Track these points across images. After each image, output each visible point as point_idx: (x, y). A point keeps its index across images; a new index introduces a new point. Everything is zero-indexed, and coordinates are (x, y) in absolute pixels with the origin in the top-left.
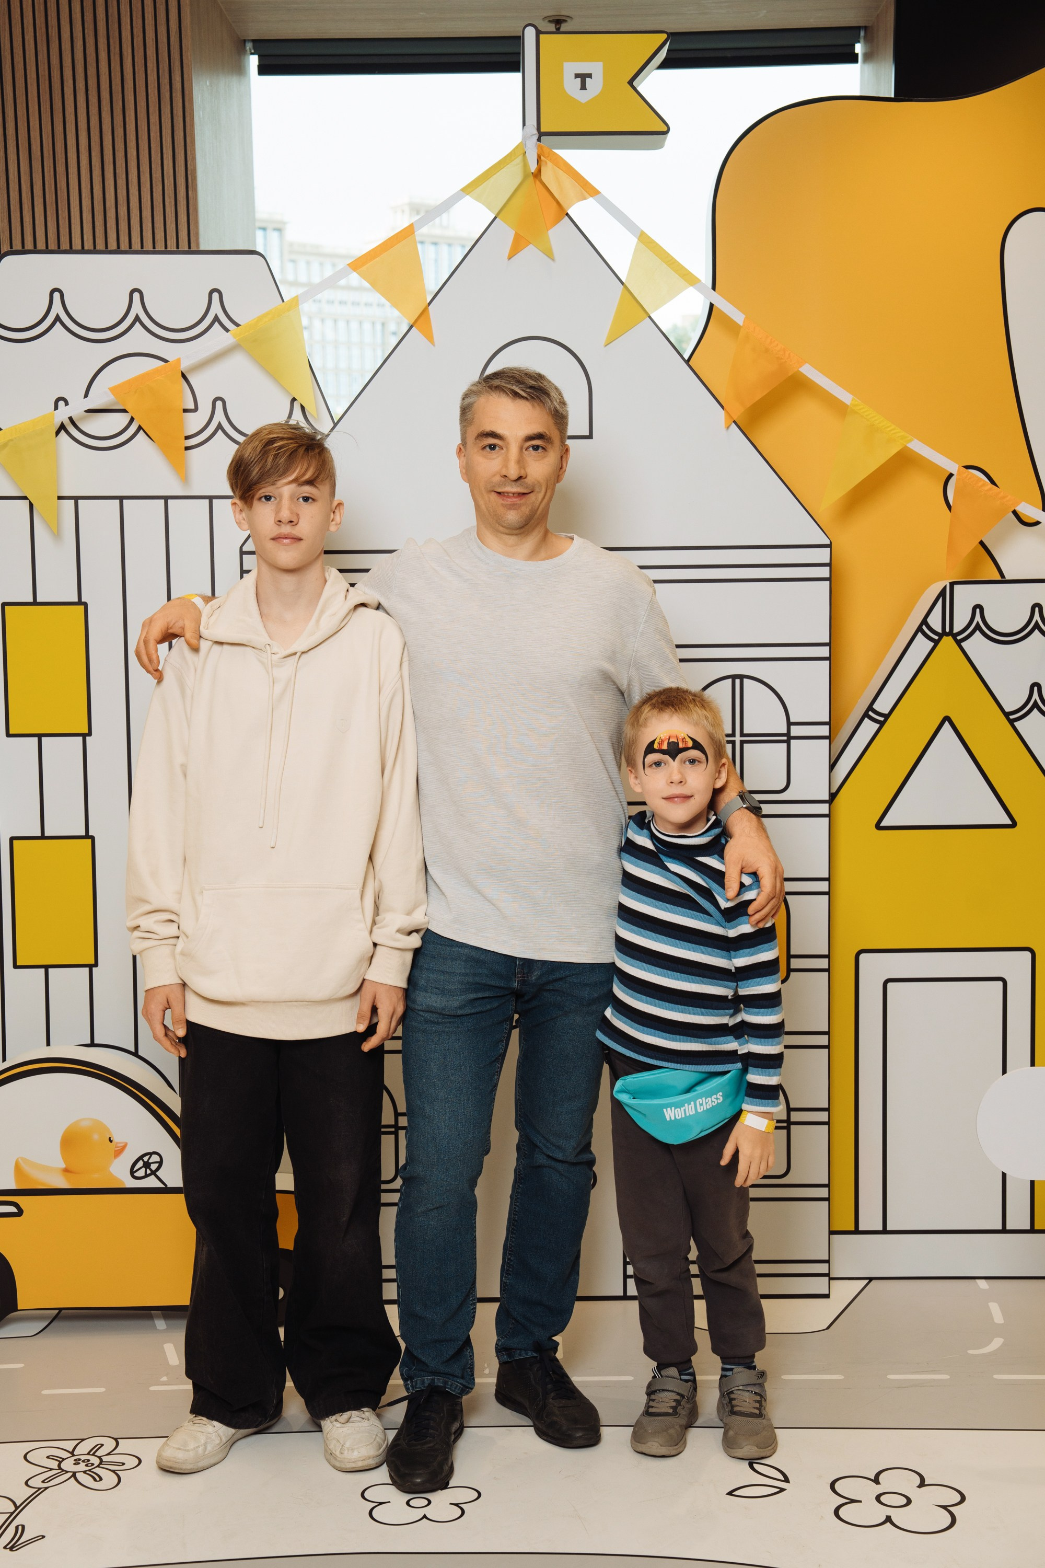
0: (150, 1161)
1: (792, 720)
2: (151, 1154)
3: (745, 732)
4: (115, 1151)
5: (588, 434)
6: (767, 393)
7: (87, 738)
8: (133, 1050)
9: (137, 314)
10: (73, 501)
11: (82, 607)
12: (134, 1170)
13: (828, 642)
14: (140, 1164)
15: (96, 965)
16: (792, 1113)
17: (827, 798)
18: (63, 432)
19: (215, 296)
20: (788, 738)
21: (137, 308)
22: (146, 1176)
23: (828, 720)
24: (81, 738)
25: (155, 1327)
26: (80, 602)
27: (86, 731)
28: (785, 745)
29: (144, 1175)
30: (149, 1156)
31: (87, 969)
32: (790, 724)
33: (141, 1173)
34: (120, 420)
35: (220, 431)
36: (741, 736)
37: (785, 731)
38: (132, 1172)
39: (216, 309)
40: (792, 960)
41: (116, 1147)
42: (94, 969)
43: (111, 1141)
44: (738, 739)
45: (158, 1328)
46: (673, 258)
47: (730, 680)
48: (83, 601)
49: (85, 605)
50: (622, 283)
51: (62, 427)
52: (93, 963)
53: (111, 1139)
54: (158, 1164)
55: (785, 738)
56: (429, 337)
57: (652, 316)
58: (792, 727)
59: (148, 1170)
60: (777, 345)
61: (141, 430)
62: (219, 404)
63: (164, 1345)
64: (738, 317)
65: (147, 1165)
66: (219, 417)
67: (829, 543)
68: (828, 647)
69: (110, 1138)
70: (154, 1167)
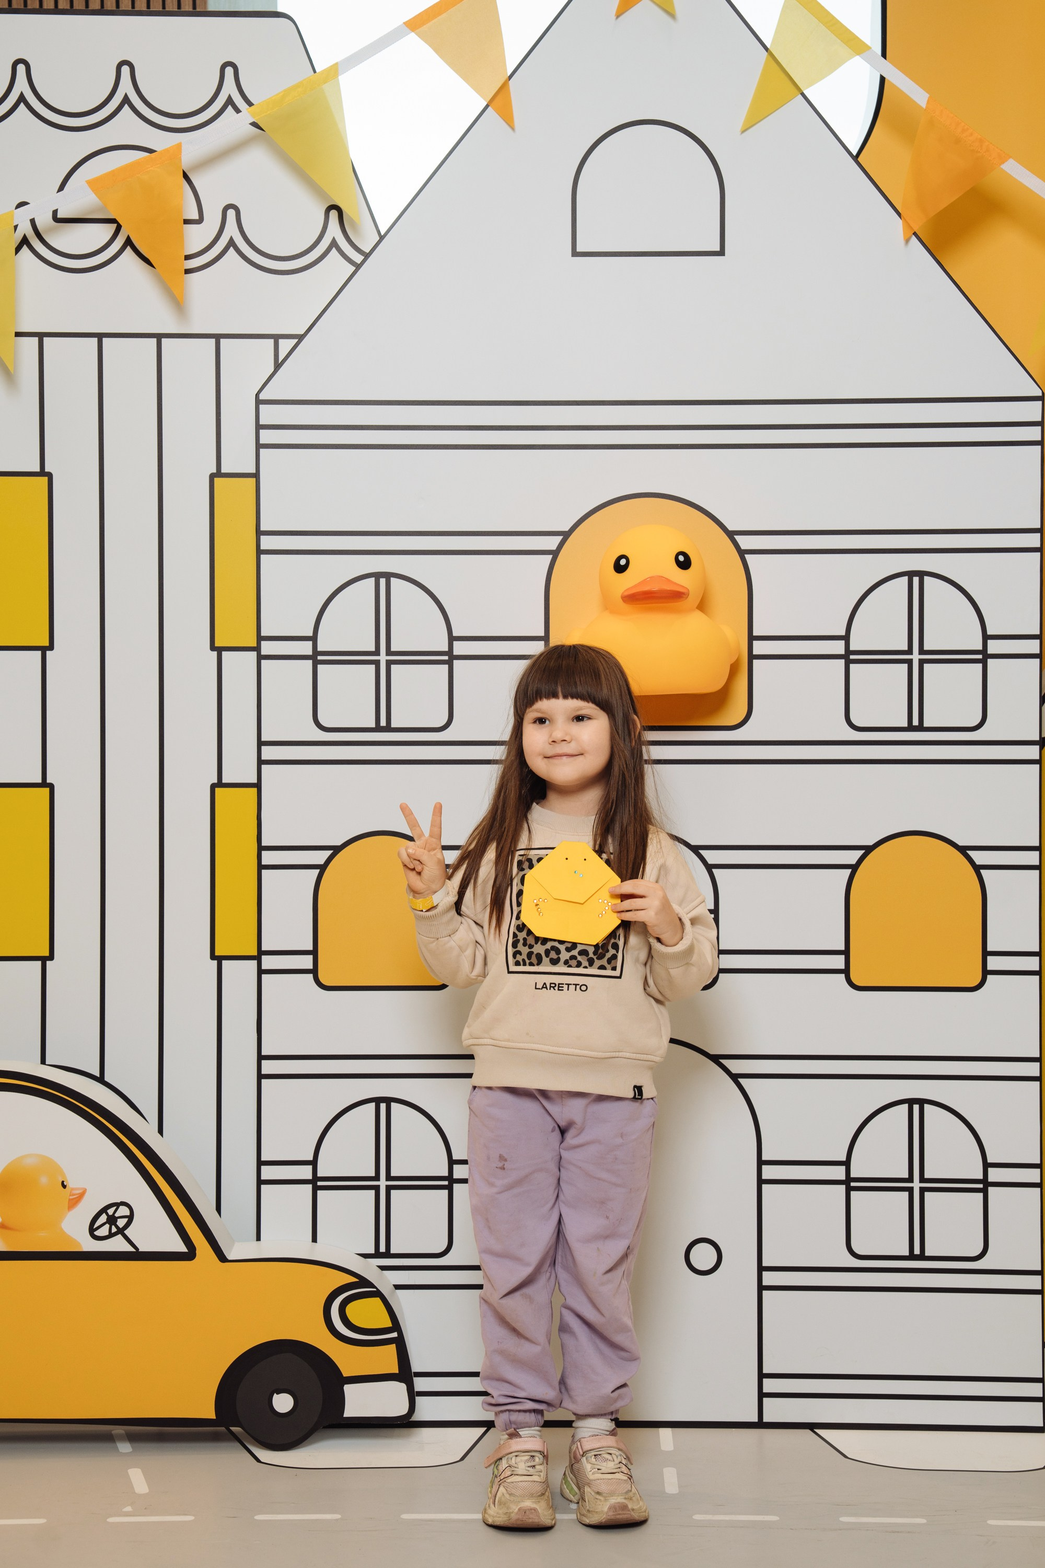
0: (117, 1215)
1: (989, 633)
2: (117, 1205)
3: (926, 648)
4: (70, 1200)
5: (717, 248)
6: (958, 197)
7: (48, 653)
8: (98, 1075)
9: (126, 93)
10: (35, 340)
11: (46, 478)
12: (96, 1226)
13: (1039, 527)
14: (103, 1218)
15: (51, 957)
16: (990, 1170)
17: (1038, 739)
18: (25, 247)
19: (229, 71)
20: (984, 657)
21: (126, 87)
22: (111, 1235)
23: (1038, 633)
24: (39, 653)
25: (117, 1448)
26: (42, 473)
27: (47, 644)
28: (980, 666)
29: (108, 1234)
30: (115, 1208)
31: (39, 963)
32: (986, 637)
33: (104, 1231)
34: (103, 233)
35: (231, 248)
36: (920, 654)
37: (980, 648)
38: (92, 1230)
39: (229, 88)
40: (990, 959)
41: (70, 1195)
42: (48, 963)
43: (64, 1186)
44: (916, 657)
45: (120, 1451)
46: (834, 18)
47: (906, 579)
48: (46, 471)
49: (50, 476)
50: (766, 49)
51: (25, 241)
52: (47, 954)
53: (65, 1183)
54: (127, 1219)
55: (980, 657)
56: (508, 119)
57: (806, 92)
58: (989, 642)
59: (113, 1227)
60: (971, 134)
61: (129, 247)
62: (231, 213)
63: (128, 1471)
64: (920, 97)
65: (112, 1220)
66: (231, 229)
67: (1041, 395)
68: (1039, 535)
69: (63, 1182)
70: (121, 1223)
